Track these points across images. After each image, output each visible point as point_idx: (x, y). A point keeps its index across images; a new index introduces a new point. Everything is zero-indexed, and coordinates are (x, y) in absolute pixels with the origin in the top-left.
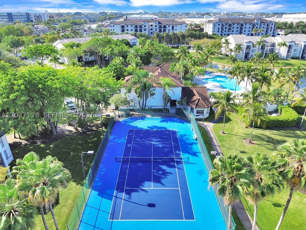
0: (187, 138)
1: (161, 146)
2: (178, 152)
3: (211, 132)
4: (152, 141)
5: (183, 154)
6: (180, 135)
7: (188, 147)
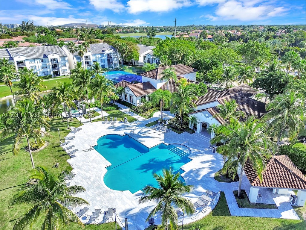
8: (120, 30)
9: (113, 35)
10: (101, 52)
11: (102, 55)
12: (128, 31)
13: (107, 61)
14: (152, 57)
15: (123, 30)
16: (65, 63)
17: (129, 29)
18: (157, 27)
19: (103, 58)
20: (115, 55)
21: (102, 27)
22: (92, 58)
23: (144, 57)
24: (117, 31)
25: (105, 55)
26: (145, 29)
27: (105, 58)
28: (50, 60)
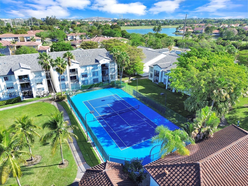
0: (104, 142)
1: (121, 126)
2: (105, 126)
3: (79, 160)
4: (132, 128)
5: (100, 126)
6: (112, 144)
7: (99, 133)
8: (128, 23)
9: (120, 29)
10: (94, 63)
11: (95, 66)
12: (135, 24)
13: (101, 74)
14: (161, 71)
15: (131, 23)
16: (42, 80)
17: (136, 22)
18: (160, 21)
19: (96, 70)
20: (113, 64)
21: (114, 21)
22: (81, 71)
23: (151, 68)
24: (126, 24)
25: (98, 66)
26: (150, 22)
27: (99, 69)
28: (17, 77)
